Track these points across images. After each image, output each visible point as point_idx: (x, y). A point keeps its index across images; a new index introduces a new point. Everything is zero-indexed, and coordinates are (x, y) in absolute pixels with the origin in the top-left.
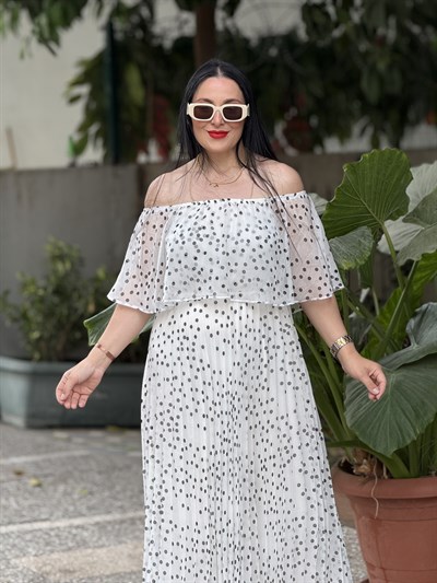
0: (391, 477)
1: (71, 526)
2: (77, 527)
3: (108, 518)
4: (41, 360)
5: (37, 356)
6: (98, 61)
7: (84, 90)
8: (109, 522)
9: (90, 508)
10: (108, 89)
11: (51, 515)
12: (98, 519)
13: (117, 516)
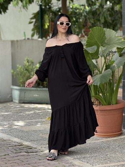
0: (102, 105)
1: (29, 122)
2: (31, 122)
3: (38, 120)
4: (22, 86)
5: (21, 85)
6: (38, 13)
7: (34, 20)
8: (38, 121)
9: (34, 118)
10: (40, 20)
11: (25, 119)
12: (36, 120)
13: (41, 120)
